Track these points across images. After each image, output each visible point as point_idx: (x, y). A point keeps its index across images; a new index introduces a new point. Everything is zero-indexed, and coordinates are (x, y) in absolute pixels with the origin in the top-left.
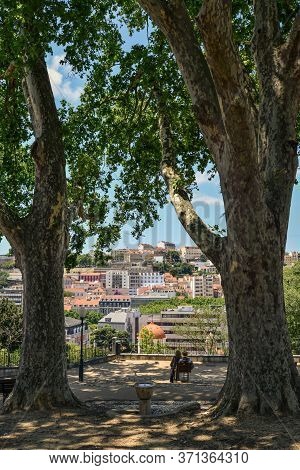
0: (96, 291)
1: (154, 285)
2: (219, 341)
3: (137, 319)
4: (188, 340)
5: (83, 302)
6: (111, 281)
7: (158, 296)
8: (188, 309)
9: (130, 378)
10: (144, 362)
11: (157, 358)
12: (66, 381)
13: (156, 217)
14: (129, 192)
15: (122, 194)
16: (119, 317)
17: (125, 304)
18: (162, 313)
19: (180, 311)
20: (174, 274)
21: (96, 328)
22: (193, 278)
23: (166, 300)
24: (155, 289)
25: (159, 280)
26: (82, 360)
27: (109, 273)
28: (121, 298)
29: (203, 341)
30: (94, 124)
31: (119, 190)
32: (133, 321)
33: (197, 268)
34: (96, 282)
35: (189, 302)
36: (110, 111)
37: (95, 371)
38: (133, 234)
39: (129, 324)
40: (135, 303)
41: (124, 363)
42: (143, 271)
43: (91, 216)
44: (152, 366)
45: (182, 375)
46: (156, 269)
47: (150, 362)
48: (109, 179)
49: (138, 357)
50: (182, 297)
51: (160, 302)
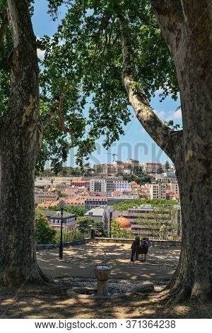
0: (83, 193)
1: (124, 190)
2: (170, 230)
3: (111, 213)
4: (146, 229)
5: (74, 201)
6: (94, 186)
7: (126, 197)
8: (147, 207)
9: (99, 257)
10: (113, 244)
11: (123, 241)
12: (34, 260)
13: (122, 132)
14: (100, 113)
15: (95, 115)
16: (98, 211)
17: (104, 203)
18: (129, 209)
19: (142, 208)
20: (138, 182)
21: (82, 219)
22: (152, 185)
23: (132, 200)
24: (124, 193)
25: (128, 186)
26: (61, 242)
27: (92, 181)
28: (100, 199)
29: (158, 230)
30: (73, 58)
31: (92, 111)
32: (108, 215)
33: (154, 178)
34: (83, 187)
35: (148, 202)
36: (85, 47)
37: (74, 250)
38: (104, 145)
39: (105, 217)
40: (110, 202)
41: (97, 245)
42: (116, 180)
43: (72, 131)
44: (118, 247)
45: (140, 256)
46: (125, 179)
47: (118, 244)
48: (84, 102)
49: (108, 241)
50: (144, 198)
51: (128, 202)
